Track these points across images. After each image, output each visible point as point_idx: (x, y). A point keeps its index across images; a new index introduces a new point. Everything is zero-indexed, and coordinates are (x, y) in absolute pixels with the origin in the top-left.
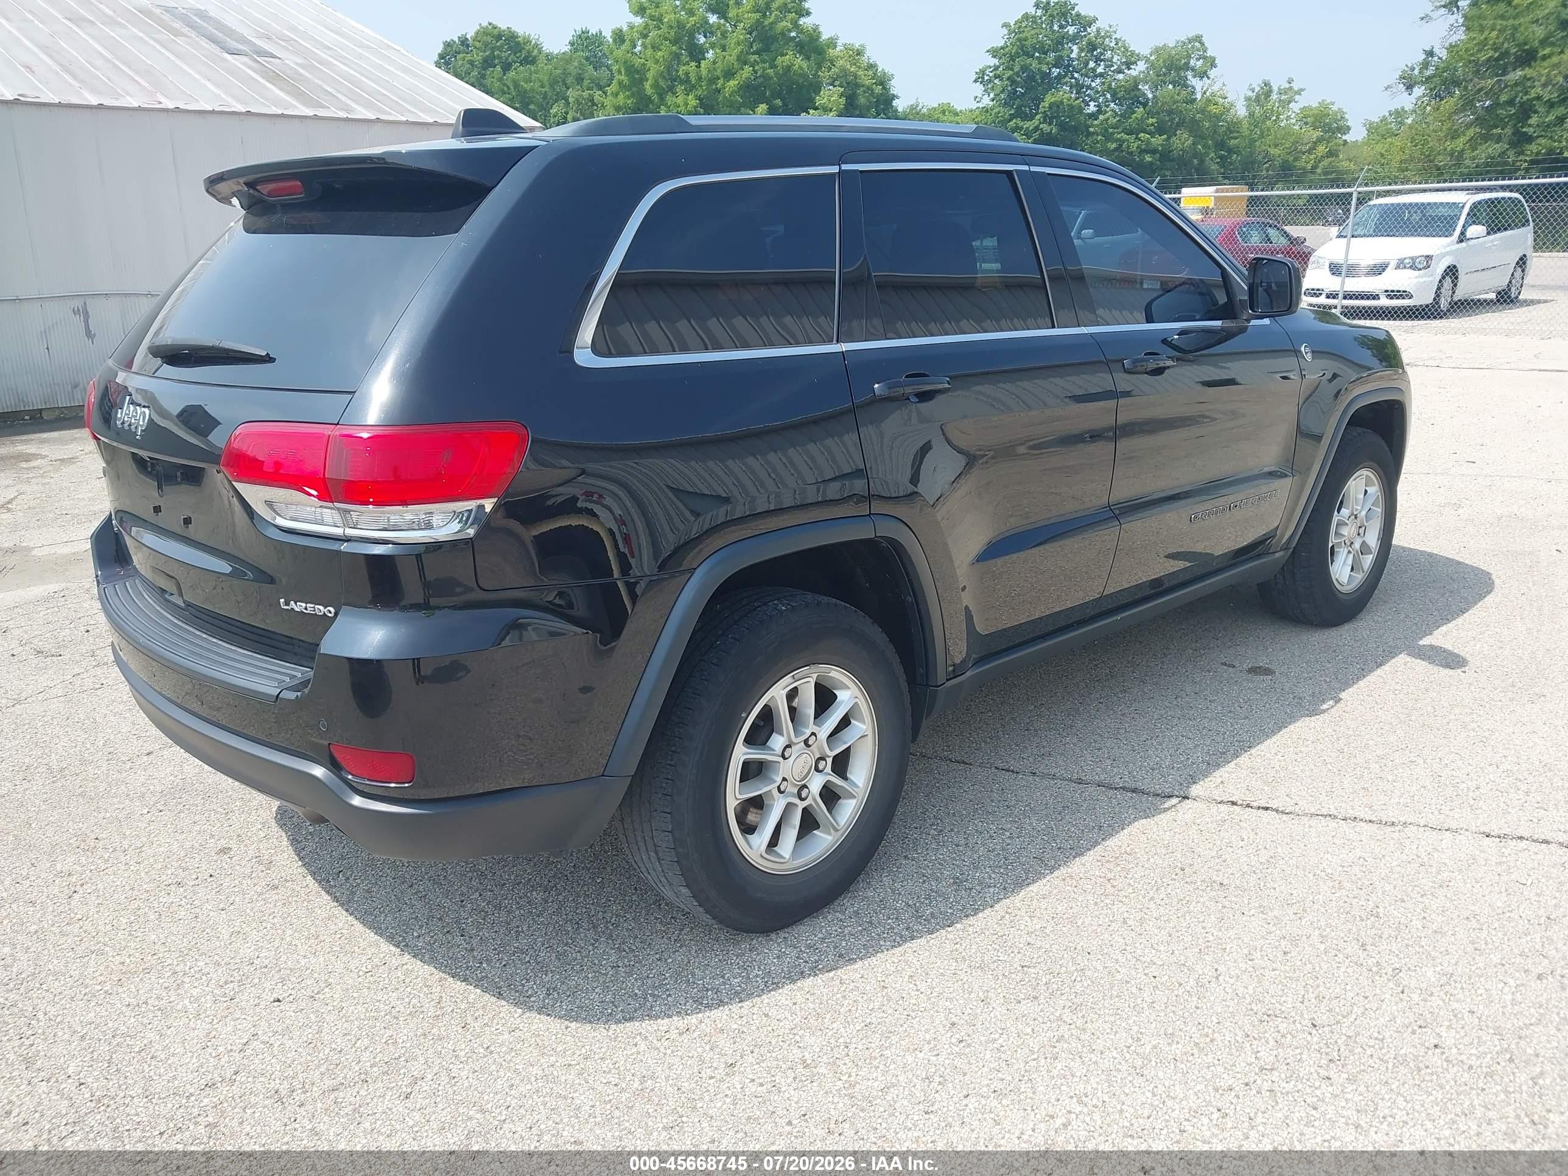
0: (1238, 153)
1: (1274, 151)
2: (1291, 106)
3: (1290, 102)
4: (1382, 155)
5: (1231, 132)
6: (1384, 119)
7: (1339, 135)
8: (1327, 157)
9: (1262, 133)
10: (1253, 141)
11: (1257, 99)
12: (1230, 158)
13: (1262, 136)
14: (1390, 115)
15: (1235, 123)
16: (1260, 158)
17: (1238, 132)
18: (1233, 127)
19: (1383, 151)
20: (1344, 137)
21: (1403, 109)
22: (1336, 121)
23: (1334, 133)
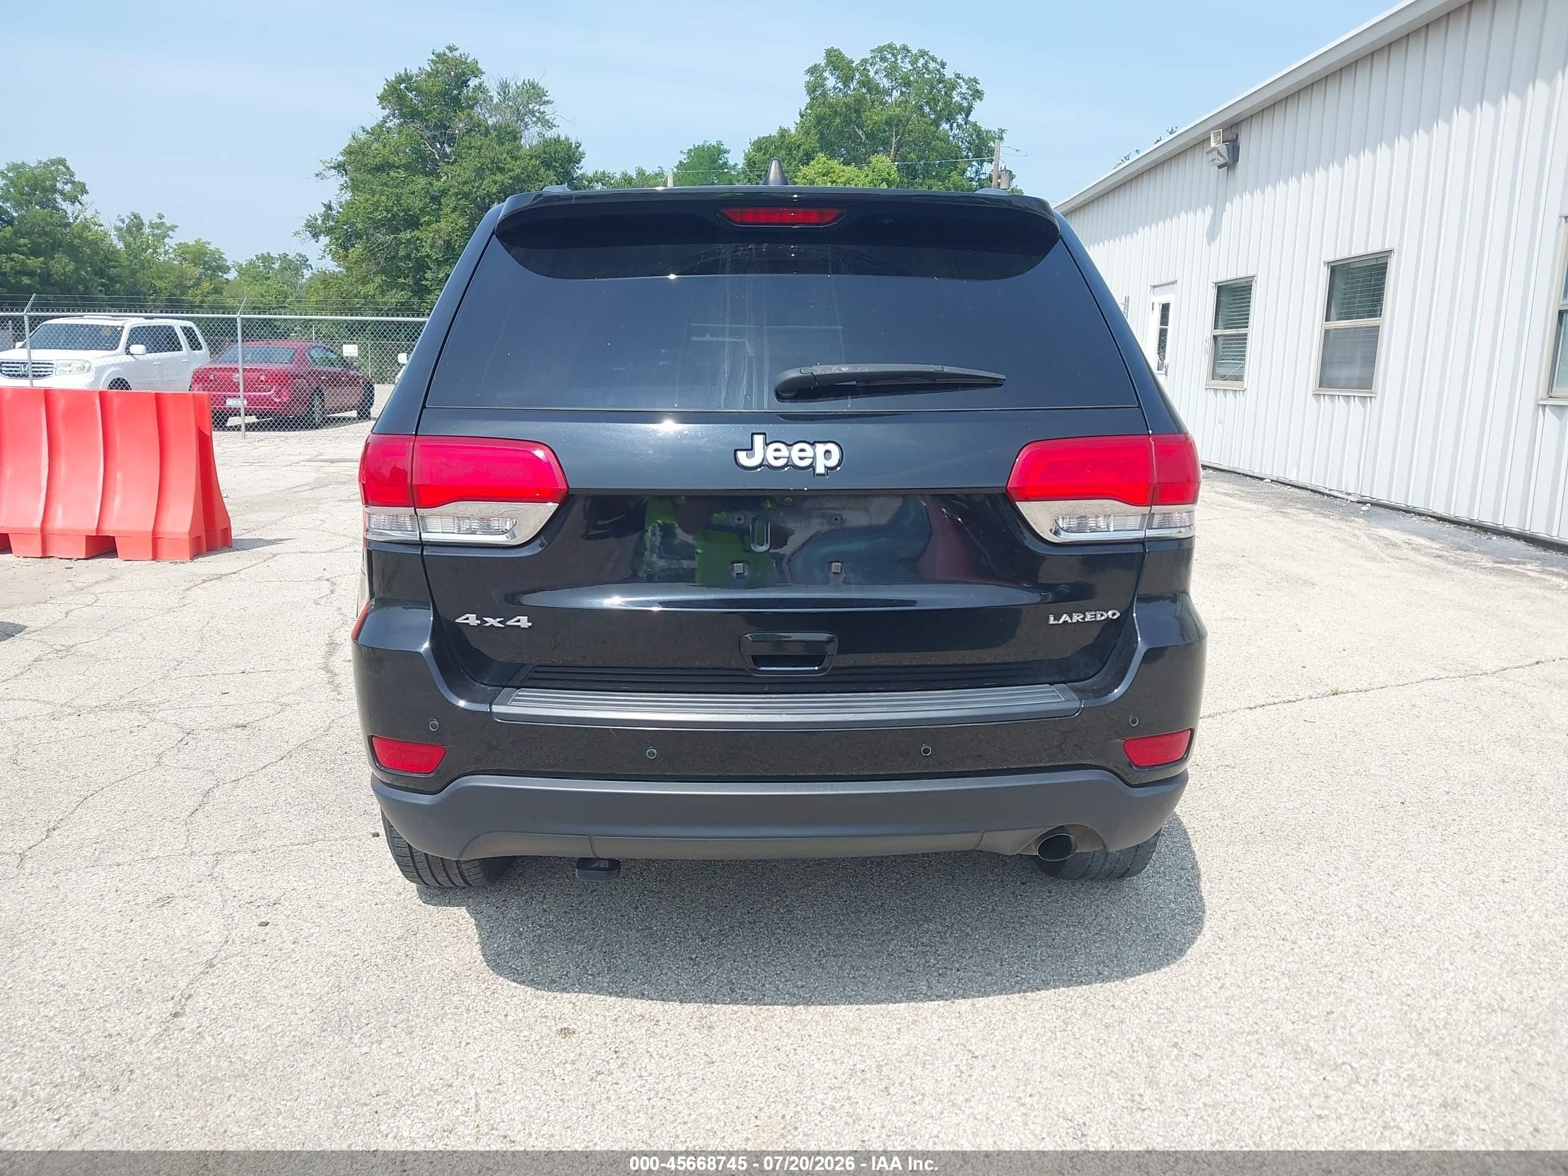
0: (120, 282)
1: (159, 284)
2: (167, 240)
3: (164, 238)
4: (263, 296)
5: (110, 261)
6: (251, 263)
7: (220, 274)
8: (213, 293)
9: (143, 265)
10: (133, 272)
11: (129, 230)
12: (113, 286)
13: (143, 267)
14: (258, 259)
15: (112, 252)
16: (144, 289)
17: (117, 261)
18: (111, 256)
19: (263, 292)
20: (225, 276)
21: (269, 254)
22: (215, 260)
23: (214, 271)
